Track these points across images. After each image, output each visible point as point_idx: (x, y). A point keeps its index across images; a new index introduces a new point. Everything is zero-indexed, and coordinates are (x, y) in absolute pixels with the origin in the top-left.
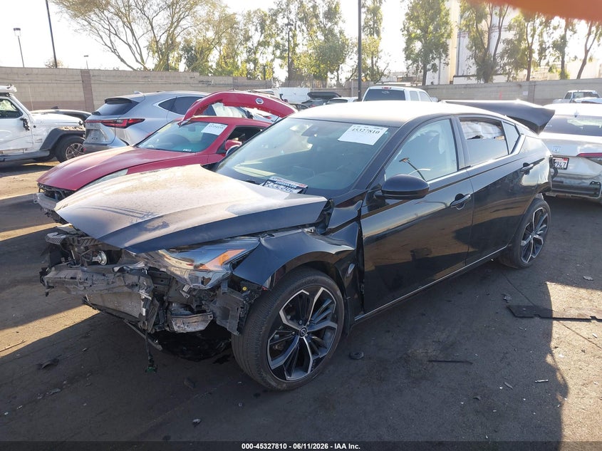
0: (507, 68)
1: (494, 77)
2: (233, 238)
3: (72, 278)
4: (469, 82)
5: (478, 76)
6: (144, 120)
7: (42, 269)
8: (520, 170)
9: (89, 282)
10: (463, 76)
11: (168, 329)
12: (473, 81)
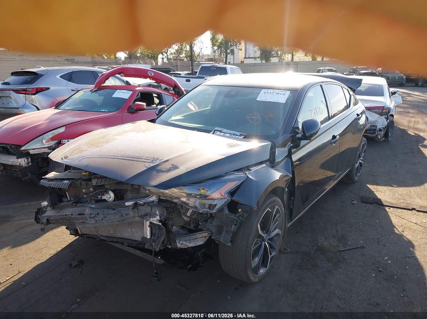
0: (279, 53)
1: (271, 59)
2: (226, 174)
3: (79, 214)
4: (256, 62)
5: (261, 58)
6: (49, 88)
7: (38, 209)
8: (356, 119)
9: (101, 216)
10: (249, 58)
11: (170, 247)
12: (258, 61)
